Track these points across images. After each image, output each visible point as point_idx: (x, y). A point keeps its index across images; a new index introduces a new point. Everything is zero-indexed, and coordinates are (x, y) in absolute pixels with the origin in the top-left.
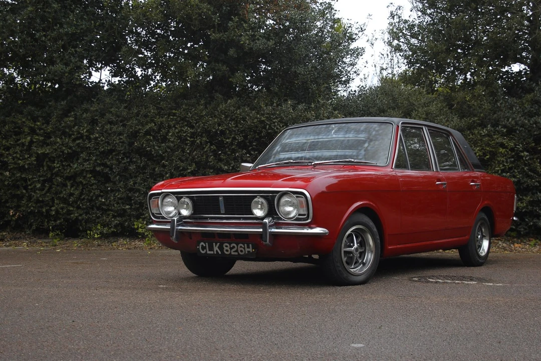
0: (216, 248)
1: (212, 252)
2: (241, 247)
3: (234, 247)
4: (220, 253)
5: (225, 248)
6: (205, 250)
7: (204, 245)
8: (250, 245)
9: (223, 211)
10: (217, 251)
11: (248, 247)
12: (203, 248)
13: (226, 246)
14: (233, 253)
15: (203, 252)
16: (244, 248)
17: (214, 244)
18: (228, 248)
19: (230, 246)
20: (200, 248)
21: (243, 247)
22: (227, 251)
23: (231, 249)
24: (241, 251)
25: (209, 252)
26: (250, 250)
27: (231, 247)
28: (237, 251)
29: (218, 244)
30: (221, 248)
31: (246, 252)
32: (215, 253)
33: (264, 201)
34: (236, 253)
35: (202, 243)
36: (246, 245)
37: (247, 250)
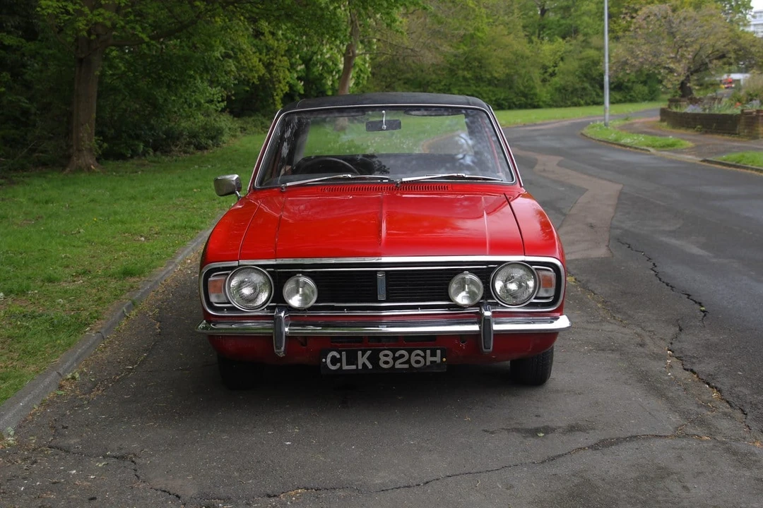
0: (363, 360)
1: (354, 367)
2: (418, 355)
3: (402, 356)
4: (370, 366)
5: (383, 359)
6: (339, 364)
7: (338, 356)
8: (439, 352)
9: (382, 296)
10: (364, 364)
11: (433, 354)
12: (334, 360)
13: (386, 355)
14: (398, 366)
15: (333, 368)
16: (425, 357)
17: (360, 353)
18: (389, 359)
19: (394, 355)
20: (329, 360)
21: (422, 354)
22: (386, 363)
23: (395, 359)
24: (418, 362)
25: (345, 367)
26: (437, 359)
27: (397, 355)
28: (408, 362)
29: (369, 352)
30: (374, 359)
31: (428, 363)
32: (360, 367)
33: (475, 278)
34: (406, 366)
35: (335, 353)
36: (428, 352)
37: (429, 359)
